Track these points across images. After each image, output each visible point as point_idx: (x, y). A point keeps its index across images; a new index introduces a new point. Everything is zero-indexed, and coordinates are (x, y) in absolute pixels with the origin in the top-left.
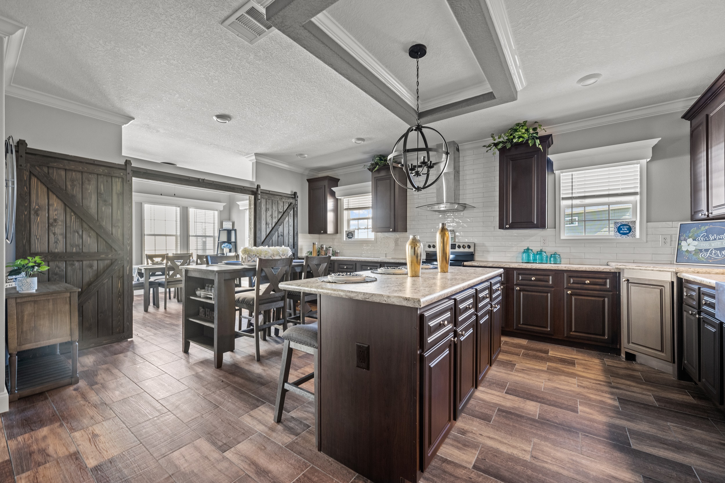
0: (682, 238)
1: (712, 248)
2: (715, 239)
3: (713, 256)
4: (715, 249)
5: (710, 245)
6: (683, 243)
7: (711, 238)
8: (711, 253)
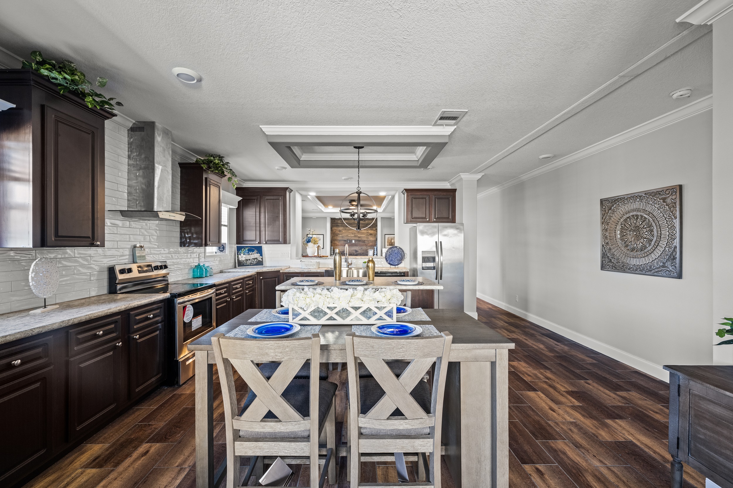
0: (239, 254)
1: (251, 258)
2: (252, 254)
3: (252, 262)
4: (252, 259)
5: (250, 257)
6: (240, 256)
7: (250, 254)
8: (251, 261)
